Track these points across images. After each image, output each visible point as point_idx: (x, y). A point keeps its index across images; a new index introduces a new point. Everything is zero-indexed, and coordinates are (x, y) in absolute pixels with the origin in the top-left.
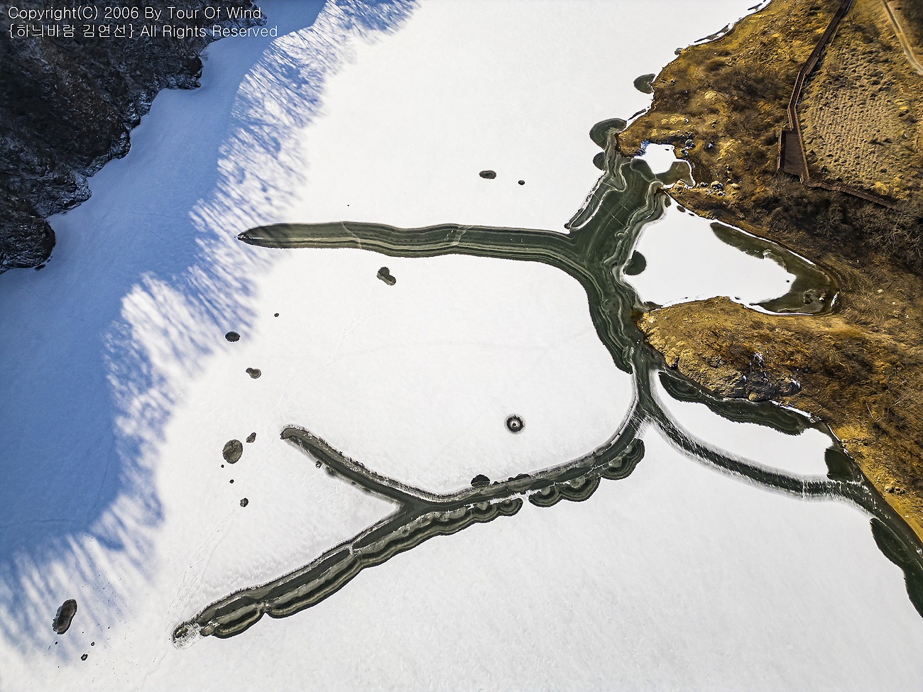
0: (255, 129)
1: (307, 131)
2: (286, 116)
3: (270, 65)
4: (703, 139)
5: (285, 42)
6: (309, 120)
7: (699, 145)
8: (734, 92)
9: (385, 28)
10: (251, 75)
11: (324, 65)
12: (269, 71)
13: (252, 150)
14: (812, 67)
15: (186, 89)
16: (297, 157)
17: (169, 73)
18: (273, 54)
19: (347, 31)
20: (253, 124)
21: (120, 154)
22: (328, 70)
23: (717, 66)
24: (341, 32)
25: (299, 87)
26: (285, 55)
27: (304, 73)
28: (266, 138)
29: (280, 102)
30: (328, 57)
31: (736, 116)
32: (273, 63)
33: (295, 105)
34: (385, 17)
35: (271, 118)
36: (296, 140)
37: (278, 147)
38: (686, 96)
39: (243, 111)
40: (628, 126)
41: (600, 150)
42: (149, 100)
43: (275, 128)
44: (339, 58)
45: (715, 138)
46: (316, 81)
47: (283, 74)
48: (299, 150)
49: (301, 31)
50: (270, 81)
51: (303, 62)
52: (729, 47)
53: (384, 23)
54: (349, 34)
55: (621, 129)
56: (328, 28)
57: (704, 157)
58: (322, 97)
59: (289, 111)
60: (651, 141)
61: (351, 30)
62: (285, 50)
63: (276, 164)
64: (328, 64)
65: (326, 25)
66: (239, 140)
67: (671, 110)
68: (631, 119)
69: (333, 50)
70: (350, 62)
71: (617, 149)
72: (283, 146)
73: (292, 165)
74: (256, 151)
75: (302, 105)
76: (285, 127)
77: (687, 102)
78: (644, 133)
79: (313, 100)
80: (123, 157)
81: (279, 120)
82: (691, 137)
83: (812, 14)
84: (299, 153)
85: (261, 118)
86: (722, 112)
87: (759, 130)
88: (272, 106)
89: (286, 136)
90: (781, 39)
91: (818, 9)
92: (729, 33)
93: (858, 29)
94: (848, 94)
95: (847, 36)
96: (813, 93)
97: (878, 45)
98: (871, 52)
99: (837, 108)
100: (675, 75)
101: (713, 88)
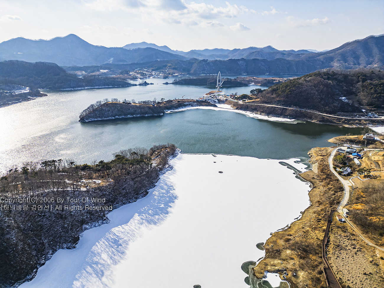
0: (94, 266)
1: (118, 267)
2: (109, 260)
3: (108, 239)
4: (291, 271)
5: (115, 230)
6: (119, 261)
7: (290, 274)
8: (298, 251)
9: (156, 224)
10: (99, 243)
11: (130, 238)
12: (107, 241)
13: (90, 276)
14: (326, 241)
15: (70, 249)
16: (111, 279)
17: (64, 243)
18: (110, 234)
20: (94, 264)
21: (30, 279)
22: (131, 240)
23: (288, 240)
24: (139, 226)
25: (118, 247)
26: (115, 234)
27: (121, 241)
28: (99, 270)
29: (108, 254)
30: (132, 235)
31: (302, 261)
32: (109, 238)
33: (114, 255)
34: (156, 220)
35: (103, 261)
36: (112, 271)
37: (103, 275)
38: (279, 252)
39: (91, 258)
40: (257, 265)
41: (247, 275)
42: (52, 254)
43: (103, 265)
44: (136, 235)
45: (296, 271)
46: (125, 245)
47: (112, 242)
48: (112, 276)
49: (123, 226)
50: (106, 245)
51: (121, 237)
52: (291, 233)
53: (156, 222)
54: (142, 226)
55: (254, 265)
56: (133, 224)
57: (293, 279)
58: (127, 251)
59: (111, 258)
60: (268, 271)
61: (142, 225)
62: (115, 232)
63: (100, 283)
64: (131, 238)
65: (133, 223)
66: (86, 271)
67: (274, 257)
68: (258, 261)
69: (134, 232)
70: (140, 237)
71: (254, 275)
72: (105, 274)
73: (107, 283)
74: (92, 277)
75: (118, 255)
76: (108, 265)
77: (280, 254)
78: (265, 268)
79: (123, 253)
80: (30, 281)
81: (106, 262)
82: (285, 270)
83: (319, 221)
84: (111, 277)
85: (98, 261)
86: (295, 259)
87: (314, 267)
88: (104, 256)
89: (107, 269)
90: (310, 230)
91: (321, 220)
92: (290, 228)
93: (338, 227)
94: (345, 252)
95: (336, 230)
96: (331, 252)
97: (349, 234)
98: (347, 236)
99: (343, 259)
100: (272, 243)
101: (289, 249)
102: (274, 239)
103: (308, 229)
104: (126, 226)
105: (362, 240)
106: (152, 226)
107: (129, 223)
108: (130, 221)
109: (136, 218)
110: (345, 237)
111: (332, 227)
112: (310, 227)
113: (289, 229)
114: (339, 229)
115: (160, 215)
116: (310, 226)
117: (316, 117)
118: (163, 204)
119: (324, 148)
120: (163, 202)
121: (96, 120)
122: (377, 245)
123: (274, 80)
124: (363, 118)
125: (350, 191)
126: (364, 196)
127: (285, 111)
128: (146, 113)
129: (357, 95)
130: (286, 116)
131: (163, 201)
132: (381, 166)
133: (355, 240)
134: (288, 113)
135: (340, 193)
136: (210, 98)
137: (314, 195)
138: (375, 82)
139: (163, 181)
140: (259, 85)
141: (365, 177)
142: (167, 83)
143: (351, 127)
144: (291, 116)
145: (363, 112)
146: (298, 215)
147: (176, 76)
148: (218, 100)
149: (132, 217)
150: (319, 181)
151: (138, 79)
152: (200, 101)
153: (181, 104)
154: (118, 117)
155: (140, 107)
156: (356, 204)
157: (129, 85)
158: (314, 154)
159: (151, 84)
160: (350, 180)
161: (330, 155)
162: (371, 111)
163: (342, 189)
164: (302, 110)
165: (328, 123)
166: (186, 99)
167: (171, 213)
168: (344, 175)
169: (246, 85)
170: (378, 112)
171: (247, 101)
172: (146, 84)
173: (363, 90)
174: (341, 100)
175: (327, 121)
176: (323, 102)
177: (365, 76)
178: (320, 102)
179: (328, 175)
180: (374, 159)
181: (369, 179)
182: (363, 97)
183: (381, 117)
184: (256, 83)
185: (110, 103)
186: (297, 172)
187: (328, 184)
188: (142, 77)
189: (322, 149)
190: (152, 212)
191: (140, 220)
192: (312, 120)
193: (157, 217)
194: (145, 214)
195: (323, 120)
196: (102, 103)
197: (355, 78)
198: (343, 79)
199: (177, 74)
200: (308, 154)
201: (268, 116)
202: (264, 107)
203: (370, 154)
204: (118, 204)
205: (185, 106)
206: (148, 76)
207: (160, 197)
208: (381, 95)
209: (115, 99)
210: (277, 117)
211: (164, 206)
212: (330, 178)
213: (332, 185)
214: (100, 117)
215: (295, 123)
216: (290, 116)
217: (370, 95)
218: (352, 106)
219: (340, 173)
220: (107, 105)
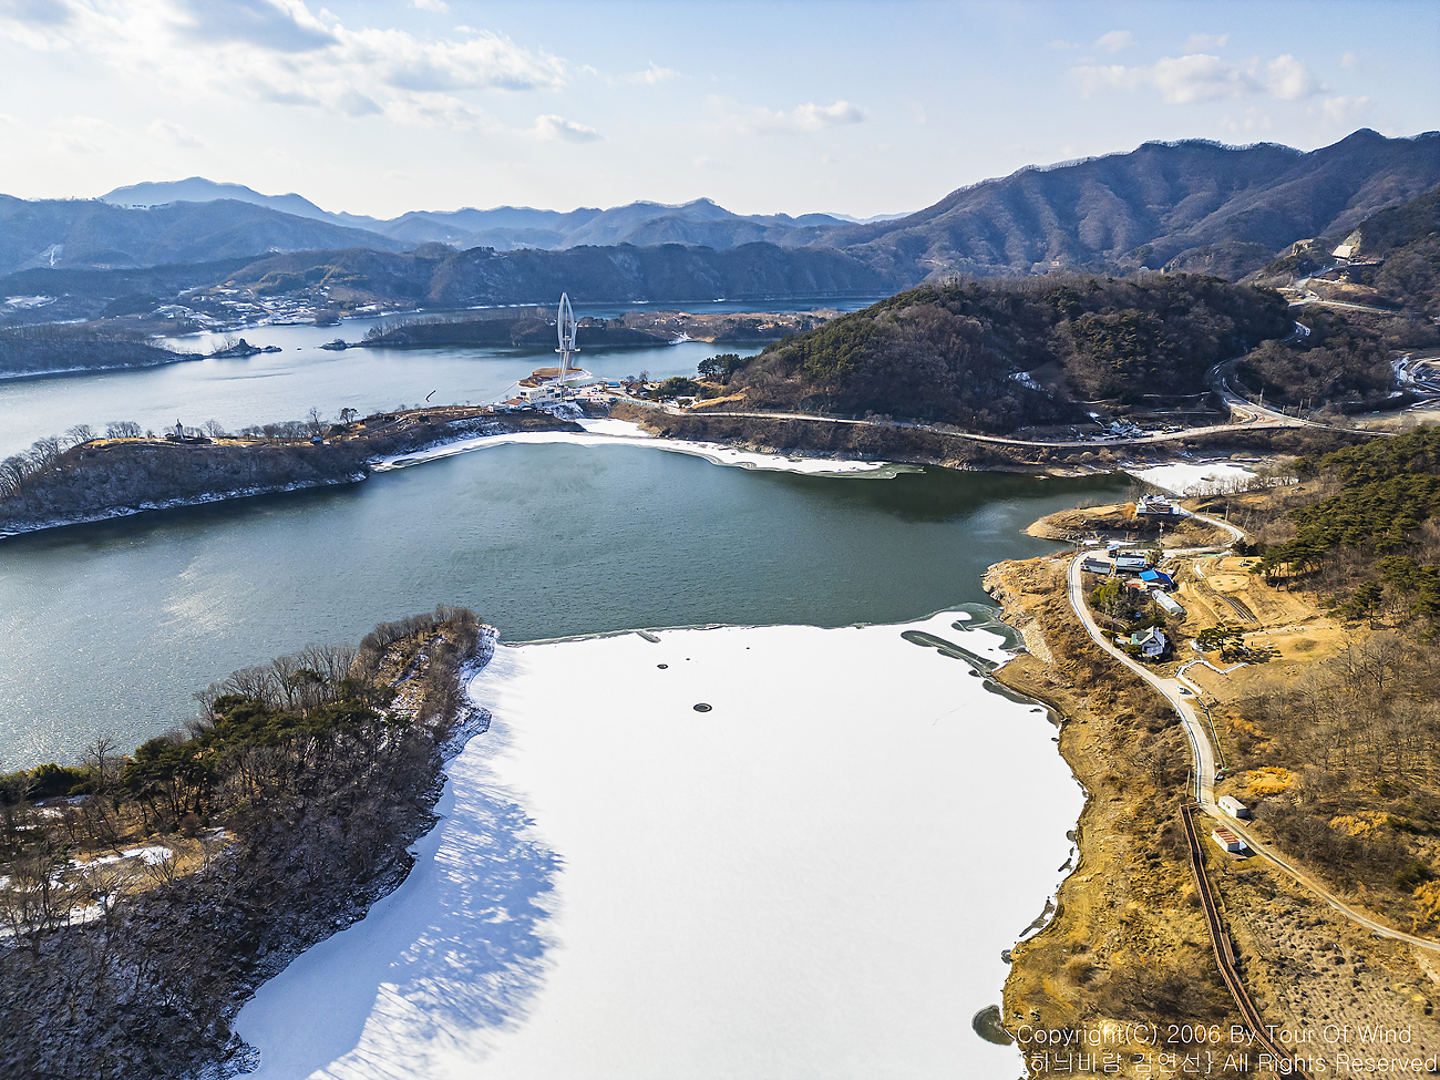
9: (501, 1021)
14: (1228, 950)
19: (427, 1043)
23: (1083, 975)
24: (417, 1048)
34: (494, 997)
52: (1080, 934)
53: (497, 1010)
56: (387, 1045)
83: (1156, 865)
90: (1142, 910)
91: (1157, 856)
92: (1060, 912)
93: (1241, 880)
94: (1317, 986)
95: (1236, 892)
96: (1269, 995)
97: (1287, 900)
98: (1288, 912)
99: (1326, 1017)
100: (1030, 1001)
101: (1103, 1014)
102: (1029, 977)
103: (1132, 905)
104: (351, 1064)
105: (1348, 921)
106: (486, 1035)
107: (361, 1045)
108: (365, 1033)
109: (393, 1010)
110: (1281, 916)
111: (1218, 883)
112: (1136, 899)
113: (1064, 921)
114: (1248, 887)
115: (504, 969)
116: (1134, 892)
117: (955, 450)
118: (504, 903)
119: (1033, 560)
120: (501, 897)
121: (40, 527)
122: (1407, 932)
123: (760, 322)
124: (1099, 441)
125: (1199, 717)
126: (1258, 733)
127: (846, 434)
128: (288, 477)
129: (1062, 365)
130: (849, 450)
131: (499, 892)
132: (1255, 610)
133: (1320, 922)
134: (856, 439)
135: (1169, 732)
136: (549, 398)
137: (1081, 753)
138: (1110, 317)
139: (463, 789)
140: (709, 340)
141: (1226, 657)
142: (340, 346)
143: (1072, 474)
144: (870, 454)
145: (1091, 420)
146: (1064, 849)
147: (371, 313)
148: (578, 402)
149: (367, 1005)
150: (1075, 694)
151: (201, 333)
152: (512, 410)
153: (436, 426)
154: (152, 506)
155: (254, 454)
156: (1255, 773)
157: (168, 359)
158: (1007, 589)
159: (270, 350)
160: (1180, 676)
161: (1067, 586)
162: (1116, 415)
163: (1170, 717)
164: (904, 425)
165: (997, 468)
166: (450, 407)
167: (553, 944)
168: (1153, 660)
169: (661, 342)
170: (1137, 419)
171: (695, 404)
172: (244, 351)
173: (1080, 346)
174: (1018, 384)
175: (995, 459)
176: (967, 394)
177: (1074, 296)
178: (958, 394)
179: (1098, 665)
180: (1221, 588)
181: (1243, 664)
182: (1084, 369)
183: (1150, 433)
184: (697, 333)
185: (103, 443)
186: (980, 666)
187: (1111, 702)
188: (217, 323)
189: (1028, 563)
190: (463, 955)
191: (414, 1017)
192: (943, 459)
193: (493, 979)
194: (429, 975)
195: (981, 457)
196: (63, 448)
197: (1044, 305)
198: (1009, 312)
199: (373, 307)
200: (986, 588)
201: (787, 456)
202: (768, 423)
203: (1198, 571)
204: (276, 948)
205: (453, 434)
206: (244, 317)
207: (477, 870)
208: (1135, 361)
209: (123, 425)
210: (819, 457)
211: (511, 914)
212: (1111, 678)
213: (1127, 704)
214: (58, 514)
215: (891, 474)
216: (865, 452)
217: (1104, 361)
218: (1057, 401)
219: (1135, 653)
220: (91, 454)
